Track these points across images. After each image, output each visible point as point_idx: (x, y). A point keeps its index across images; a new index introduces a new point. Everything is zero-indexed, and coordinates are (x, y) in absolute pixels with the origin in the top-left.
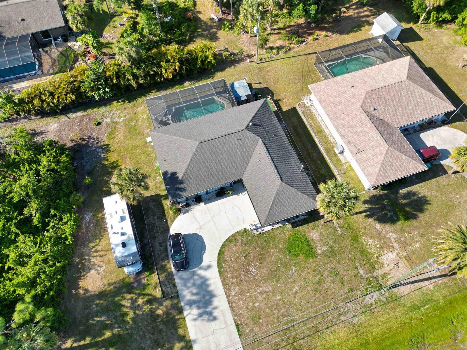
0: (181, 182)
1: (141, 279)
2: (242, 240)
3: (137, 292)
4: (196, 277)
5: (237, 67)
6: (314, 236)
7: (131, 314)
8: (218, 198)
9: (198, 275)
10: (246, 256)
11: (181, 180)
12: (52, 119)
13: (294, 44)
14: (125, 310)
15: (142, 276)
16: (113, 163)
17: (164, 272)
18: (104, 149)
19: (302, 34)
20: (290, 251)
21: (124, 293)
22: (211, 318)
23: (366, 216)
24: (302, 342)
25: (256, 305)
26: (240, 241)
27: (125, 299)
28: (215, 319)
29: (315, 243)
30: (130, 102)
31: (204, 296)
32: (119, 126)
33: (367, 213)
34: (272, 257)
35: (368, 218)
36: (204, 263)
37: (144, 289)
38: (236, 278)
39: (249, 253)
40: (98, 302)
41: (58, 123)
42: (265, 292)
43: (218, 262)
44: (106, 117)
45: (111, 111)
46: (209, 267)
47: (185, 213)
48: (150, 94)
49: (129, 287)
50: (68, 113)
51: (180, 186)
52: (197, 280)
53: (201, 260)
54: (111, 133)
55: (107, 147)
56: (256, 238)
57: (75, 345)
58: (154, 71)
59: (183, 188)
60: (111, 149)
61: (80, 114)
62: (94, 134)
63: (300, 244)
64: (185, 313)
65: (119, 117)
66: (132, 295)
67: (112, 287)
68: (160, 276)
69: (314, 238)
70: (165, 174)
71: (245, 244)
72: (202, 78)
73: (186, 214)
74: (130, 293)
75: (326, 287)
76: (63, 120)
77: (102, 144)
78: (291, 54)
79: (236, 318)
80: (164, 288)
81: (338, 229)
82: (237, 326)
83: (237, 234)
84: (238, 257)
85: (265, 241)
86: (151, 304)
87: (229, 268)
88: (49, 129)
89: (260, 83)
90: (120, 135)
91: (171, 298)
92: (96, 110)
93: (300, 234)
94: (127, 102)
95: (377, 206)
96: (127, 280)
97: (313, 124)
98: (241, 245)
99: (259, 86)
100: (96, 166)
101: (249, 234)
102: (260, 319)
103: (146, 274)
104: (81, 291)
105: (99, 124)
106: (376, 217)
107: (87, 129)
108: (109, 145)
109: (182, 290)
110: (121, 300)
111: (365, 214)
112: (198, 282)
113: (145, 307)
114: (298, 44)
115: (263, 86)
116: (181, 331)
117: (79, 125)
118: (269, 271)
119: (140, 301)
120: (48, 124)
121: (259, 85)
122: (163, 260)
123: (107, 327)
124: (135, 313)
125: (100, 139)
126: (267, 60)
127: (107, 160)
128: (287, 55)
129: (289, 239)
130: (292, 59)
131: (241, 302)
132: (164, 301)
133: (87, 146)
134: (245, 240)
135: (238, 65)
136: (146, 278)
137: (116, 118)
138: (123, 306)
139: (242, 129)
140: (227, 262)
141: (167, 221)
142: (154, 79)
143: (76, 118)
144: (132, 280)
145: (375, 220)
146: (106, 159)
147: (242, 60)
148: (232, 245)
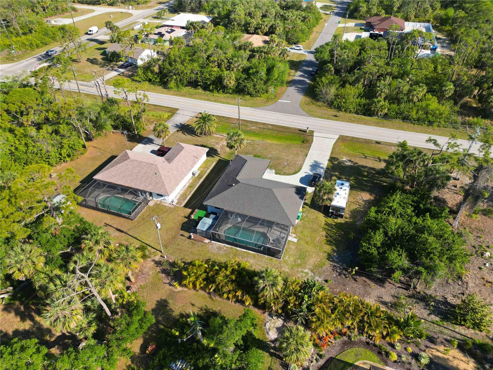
62: (335, 275)
75: (261, 149)
77: (331, 263)
82: (306, 156)
89: (182, 235)
102: (296, 154)
115: (182, 232)
137: (310, 275)
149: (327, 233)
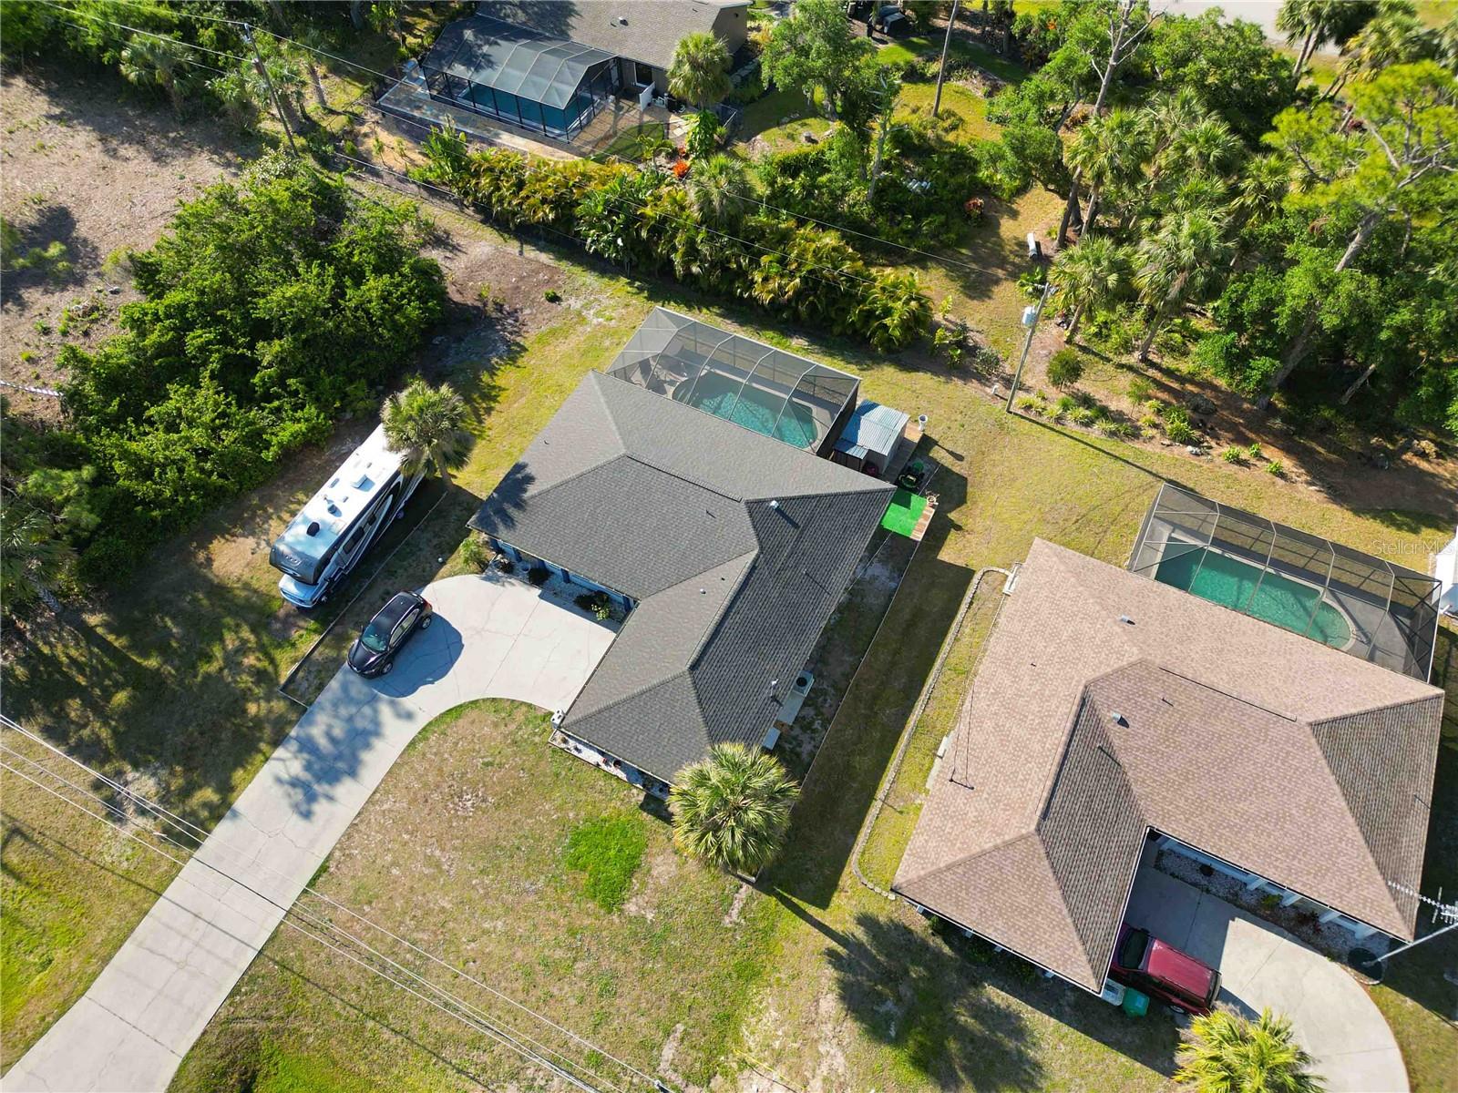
0: (520, 505)
1: (295, 625)
2: (519, 728)
3: (265, 639)
4: (367, 710)
5: (950, 386)
6: (661, 869)
7: (213, 668)
8: (577, 608)
9: (376, 711)
10: (487, 764)
11: (524, 501)
12: (495, 234)
13: (1163, 433)
14: (217, 651)
15: (302, 623)
16: (494, 387)
17: (332, 648)
18: (510, 351)
19: (1217, 425)
20: (575, 844)
21: (246, 621)
22: (304, 807)
23: (831, 953)
24: (387, 1034)
25: (395, 871)
26: (513, 727)
27: (236, 632)
28: (307, 815)
29: (644, 884)
30: (649, 298)
31: (339, 757)
32: (579, 328)
33: (840, 949)
34: (531, 817)
35: (830, 962)
36: (409, 702)
37: (279, 646)
38: (426, 785)
39: (501, 766)
40: (201, 596)
41: (496, 249)
42: (438, 866)
43: (430, 724)
44: (577, 297)
45: (601, 292)
46: (409, 716)
47: (488, 579)
48: (705, 310)
49: (264, 620)
50: (527, 243)
51: (512, 511)
52: (364, 717)
53: (411, 689)
54: (553, 333)
55: (519, 352)
56: (549, 752)
57: (100, 630)
58: (740, 266)
59: (512, 520)
60: (520, 362)
61: (544, 258)
62: (527, 311)
63: (612, 852)
64: (280, 752)
65: (597, 315)
66: (252, 638)
67: (243, 594)
68: (321, 649)
69: (654, 873)
70: (519, 468)
71: (515, 742)
72: (842, 354)
73: (488, 584)
74: (253, 631)
75: (556, 992)
76: (509, 249)
77: (518, 339)
78: (1126, 449)
79: (337, 854)
80: (301, 674)
81: (735, 912)
82: (323, 869)
83: (524, 709)
84: (474, 750)
85: (557, 775)
86: (257, 683)
87: (436, 754)
88: (470, 250)
89: (960, 458)
90: (563, 348)
91: (293, 703)
92: (577, 270)
93: (637, 832)
94: (646, 294)
95: (881, 958)
96: (277, 604)
97: (966, 640)
98: (505, 737)
99: (947, 461)
100: (463, 370)
101: (545, 731)
102: (370, 903)
103: (312, 624)
104: (201, 556)
105: (554, 299)
106: (851, 977)
107: (527, 295)
108: (526, 350)
109: (323, 709)
110: (229, 629)
111: (833, 945)
112: (360, 724)
113: (245, 677)
114: (1174, 439)
115: (957, 468)
116: (239, 773)
117: (522, 278)
118: (492, 837)
119: (250, 660)
120: (481, 238)
121: (951, 458)
122: (356, 626)
123: (165, 651)
124: (221, 670)
125: (525, 328)
126: (1044, 420)
127: (492, 374)
128: (1109, 445)
129: (605, 821)
130: (1108, 460)
131: (379, 837)
132: (279, 698)
133: (491, 323)
134: (524, 733)
135: (960, 383)
136: (302, 632)
137: (592, 312)
138: (222, 640)
139: (737, 497)
140: (446, 741)
141: (444, 563)
142: (732, 282)
143: (530, 261)
144: (282, 613)
145: (839, 981)
146: (492, 371)
147: (983, 379)
148: (493, 717)
149: (480, 422)
